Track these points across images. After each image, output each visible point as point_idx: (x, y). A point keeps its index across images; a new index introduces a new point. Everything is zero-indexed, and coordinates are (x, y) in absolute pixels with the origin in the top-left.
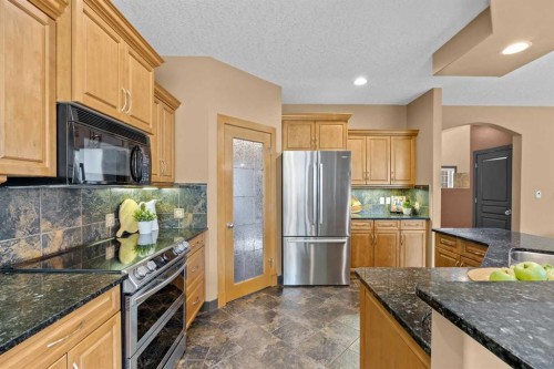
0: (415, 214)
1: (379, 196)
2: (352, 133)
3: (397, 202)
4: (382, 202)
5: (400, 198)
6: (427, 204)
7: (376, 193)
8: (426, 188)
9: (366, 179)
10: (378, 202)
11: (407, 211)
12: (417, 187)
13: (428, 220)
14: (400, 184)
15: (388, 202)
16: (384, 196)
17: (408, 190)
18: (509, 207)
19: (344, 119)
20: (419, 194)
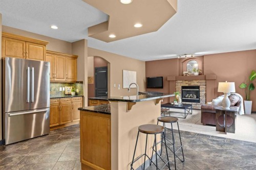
0: (76, 94)
1: (59, 87)
2: (48, 52)
3: (68, 89)
4: (61, 90)
5: (70, 87)
6: (82, 90)
7: (58, 85)
8: (82, 82)
9: (54, 78)
10: (59, 90)
11: (73, 94)
12: (77, 82)
13: (83, 96)
14: (69, 81)
15: (64, 90)
16: (61, 87)
17: (73, 83)
18: (107, 91)
19: (44, 44)
20: (79, 85)
